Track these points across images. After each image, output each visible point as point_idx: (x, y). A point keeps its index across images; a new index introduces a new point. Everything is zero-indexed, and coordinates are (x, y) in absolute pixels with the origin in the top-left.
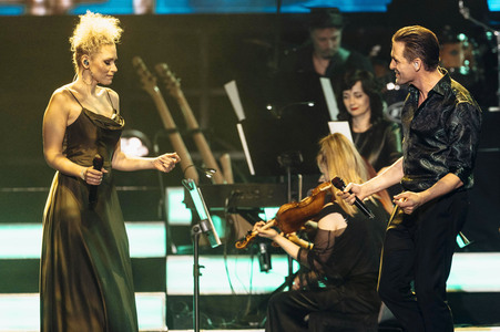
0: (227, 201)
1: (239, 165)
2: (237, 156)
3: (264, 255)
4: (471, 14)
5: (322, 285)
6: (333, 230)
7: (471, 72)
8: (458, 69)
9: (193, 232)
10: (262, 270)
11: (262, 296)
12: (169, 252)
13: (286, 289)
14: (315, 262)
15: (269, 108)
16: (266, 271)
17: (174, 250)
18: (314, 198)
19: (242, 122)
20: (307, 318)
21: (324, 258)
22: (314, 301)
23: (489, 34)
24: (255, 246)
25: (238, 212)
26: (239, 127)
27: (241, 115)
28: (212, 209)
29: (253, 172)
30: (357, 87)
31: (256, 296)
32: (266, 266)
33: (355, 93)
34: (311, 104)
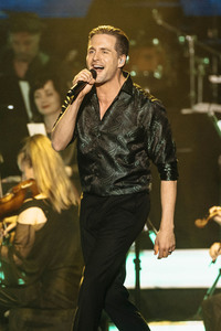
4: (165, 20)
5: (21, 282)
6: (33, 223)
7: (164, 76)
8: (152, 73)
14: (15, 257)
18: (16, 195)
20: (7, 313)
21: (24, 253)
22: (14, 298)
23: (182, 39)
30: (49, 86)
33: (47, 91)
34: (11, 107)
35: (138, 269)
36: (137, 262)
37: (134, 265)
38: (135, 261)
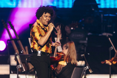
0: (26, 59)
9: (17, 68)
12: (11, 73)
17: (12, 72)
25: (29, 62)
28: (23, 61)
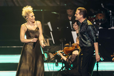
0: (48, 50)
1: (51, 41)
2: (50, 39)
3: (56, 62)
4: (104, 7)
10: (56, 66)
11: (56, 72)
13: (62, 70)
15: (58, 28)
16: (57, 66)
18: (73, 47)
19: (52, 31)
24: (55, 60)
25: (50, 52)
26: (51, 32)
27: (51, 30)
28: (45, 52)
29: (54, 43)
31: (54, 72)
32: (57, 65)
33: (75, 25)
34: (68, 27)
35: (98, 66)
36: (97, 65)
37: (96, 65)
38: (97, 64)
